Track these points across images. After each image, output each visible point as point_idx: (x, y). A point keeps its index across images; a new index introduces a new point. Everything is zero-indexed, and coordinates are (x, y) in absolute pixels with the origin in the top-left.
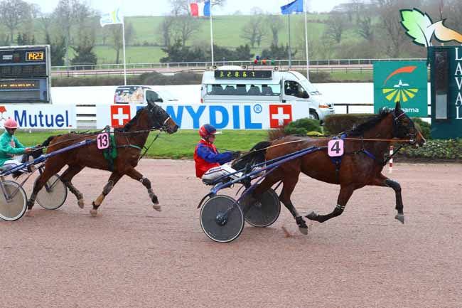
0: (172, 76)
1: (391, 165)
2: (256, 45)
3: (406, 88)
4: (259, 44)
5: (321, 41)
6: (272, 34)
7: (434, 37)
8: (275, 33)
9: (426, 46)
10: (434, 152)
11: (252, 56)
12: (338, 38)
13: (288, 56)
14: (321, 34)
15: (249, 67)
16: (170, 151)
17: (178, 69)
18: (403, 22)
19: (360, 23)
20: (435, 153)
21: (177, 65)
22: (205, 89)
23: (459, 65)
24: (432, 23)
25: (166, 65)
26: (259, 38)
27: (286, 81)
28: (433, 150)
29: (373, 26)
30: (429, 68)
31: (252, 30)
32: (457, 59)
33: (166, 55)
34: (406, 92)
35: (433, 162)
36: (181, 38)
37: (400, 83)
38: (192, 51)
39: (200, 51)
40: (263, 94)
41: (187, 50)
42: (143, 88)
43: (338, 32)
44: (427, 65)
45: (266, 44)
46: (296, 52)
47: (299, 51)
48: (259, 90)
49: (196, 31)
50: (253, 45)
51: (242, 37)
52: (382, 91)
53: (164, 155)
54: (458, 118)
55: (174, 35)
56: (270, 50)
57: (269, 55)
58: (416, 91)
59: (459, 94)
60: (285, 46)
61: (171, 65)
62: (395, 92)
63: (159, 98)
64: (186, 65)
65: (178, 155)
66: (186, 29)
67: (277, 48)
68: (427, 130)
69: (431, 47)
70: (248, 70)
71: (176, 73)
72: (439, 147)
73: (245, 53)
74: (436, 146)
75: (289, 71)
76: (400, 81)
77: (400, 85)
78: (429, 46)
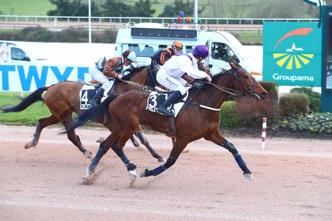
1: (263, 139)
3: (299, 53)
9: (318, 5)
10: (322, 126)
11: (153, 12)
15: (172, 25)
16: (24, 117)
17: (67, 25)
20: (323, 128)
21: (66, 19)
22: (119, 49)
25: (53, 19)
27: (214, 43)
28: (320, 124)
33: (54, 7)
34: (300, 57)
35: (320, 138)
37: (294, 47)
41: (79, 3)
42: (8, 44)
46: (204, 8)
47: (206, 7)
52: (272, 56)
53: (17, 121)
56: (174, 6)
57: (172, 11)
58: (311, 56)
61: (59, 19)
62: (289, 56)
63: (26, 56)
64: (76, 20)
65: (33, 121)
67: (181, 3)
68: (317, 101)
69: (324, 6)
70: (170, 28)
71: (64, 29)
72: (328, 121)
73: (144, 9)
74: (325, 119)
75: (217, 31)
76: (294, 44)
77: (293, 50)
78: (322, 4)
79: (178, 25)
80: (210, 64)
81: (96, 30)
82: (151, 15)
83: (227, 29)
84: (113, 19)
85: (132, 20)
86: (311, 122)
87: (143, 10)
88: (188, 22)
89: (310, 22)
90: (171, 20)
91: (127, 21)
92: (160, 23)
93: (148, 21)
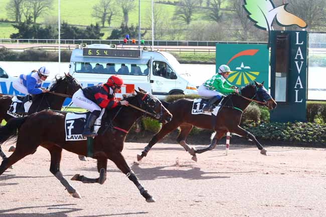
0: (22, 53)
1: (228, 146)
2: (106, 24)
4: (109, 23)
5: (171, 22)
6: (123, 14)
7: (275, 21)
8: (126, 13)
9: (267, 30)
10: (273, 134)
11: (103, 35)
12: (188, 20)
13: (138, 35)
14: (171, 15)
17: (28, 46)
18: (246, 6)
19: (211, 6)
20: (273, 136)
21: (27, 41)
23: (299, 49)
24: (274, 8)
25: (16, 41)
26: (110, 17)
28: (271, 132)
29: (222, 9)
30: (270, 51)
31: (103, 10)
32: (297, 43)
33: (16, 31)
34: (248, 74)
36: (32, 15)
37: (242, 66)
38: (41, 28)
39: (50, 28)
40: (132, 74)
41: (38, 27)
43: (188, 14)
44: (268, 48)
45: (116, 24)
46: (146, 32)
47: (148, 31)
48: (128, 71)
49: (47, 8)
50: (103, 24)
51: (93, 16)
54: (297, 101)
55: (25, 11)
56: (120, 30)
57: (118, 34)
58: (257, 73)
59: (299, 78)
60: (135, 26)
61: (20, 41)
64: (35, 42)
66: (38, 6)
67: (127, 27)
68: (266, 112)
69: (272, 31)
70: (118, 49)
71: (25, 50)
72: (277, 129)
73: (95, 32)
74: (275, 128)
75: (158, 51)
76: (242, 64)
77: (242, 68)
78: (271, 30)
79: (124, 46)
80: (151, 79)
81: (54, 50)
82: (101, 37)
83: (167, 50)
84: (67, 41)
85: (84, 42)
86: (263, 130)
87: (93, 33)
88: (132, 43)
89: (258, 44)
90: (118, 41)
91: (79, 43)
92: (109, 44)
93: (98, 42)
